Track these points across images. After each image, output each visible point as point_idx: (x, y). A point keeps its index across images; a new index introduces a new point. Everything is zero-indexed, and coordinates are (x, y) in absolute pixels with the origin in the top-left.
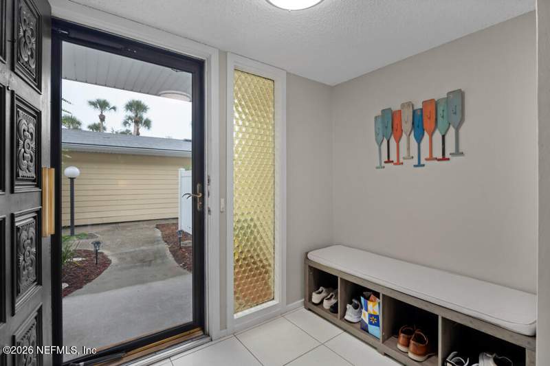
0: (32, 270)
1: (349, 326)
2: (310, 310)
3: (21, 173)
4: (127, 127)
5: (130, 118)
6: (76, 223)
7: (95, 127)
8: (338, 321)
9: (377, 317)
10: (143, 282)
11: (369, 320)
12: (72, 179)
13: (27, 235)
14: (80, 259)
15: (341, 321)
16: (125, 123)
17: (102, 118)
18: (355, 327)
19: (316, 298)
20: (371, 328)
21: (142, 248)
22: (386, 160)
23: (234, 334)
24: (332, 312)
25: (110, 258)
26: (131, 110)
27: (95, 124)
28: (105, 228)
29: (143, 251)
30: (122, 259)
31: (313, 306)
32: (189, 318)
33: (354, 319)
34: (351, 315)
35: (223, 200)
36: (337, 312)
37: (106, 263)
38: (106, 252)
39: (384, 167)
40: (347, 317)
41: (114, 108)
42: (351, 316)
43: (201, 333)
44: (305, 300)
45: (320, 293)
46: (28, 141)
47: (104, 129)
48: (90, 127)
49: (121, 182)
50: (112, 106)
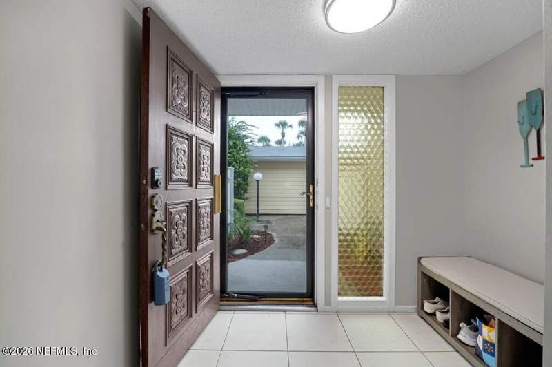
0: (208, 230)
1: (461, 347)
2: (422, 318)
3: (201, 178)
4: (300, 140)
5: (302, 132)
6: (260, 212)
7: (279, 142)
8: (449, 337)
9: (493, 345)
10: (289, 259)
11: (484, 346)
12: (258, 181)
13: (205, 211)
14: (257, 236)
15: (451, 338)
16: (299, 137)
17: (283, 135)
18: (468, 351)
19: (428, 307)
20: (486, 356)
21: (298, 235)
22: (536, 156)
23: (337, 313)
24: (445, 326)
25: (275, 238)
26: (302, 126)
27: (279, 140)
28: (277, 217)
29: (296, 237)
30: (281, 241)
31: (426, 315)
32: (304, 290)
33: (469, 342)
34: (465, 335)
35: (328, 198)
36: (448, 328)
37: (271, 241)
38: (274, 234)
39: (532, 165)
40: (460, 336)
41: (291, 126)
42: (465, 337)
43: (311, 303)
44: (418, 307)
45: (435, 303)
46: (206, 161)
47: (285, 143)
48: (276, 143)
49: (288, 184)
50: (289, 125)
